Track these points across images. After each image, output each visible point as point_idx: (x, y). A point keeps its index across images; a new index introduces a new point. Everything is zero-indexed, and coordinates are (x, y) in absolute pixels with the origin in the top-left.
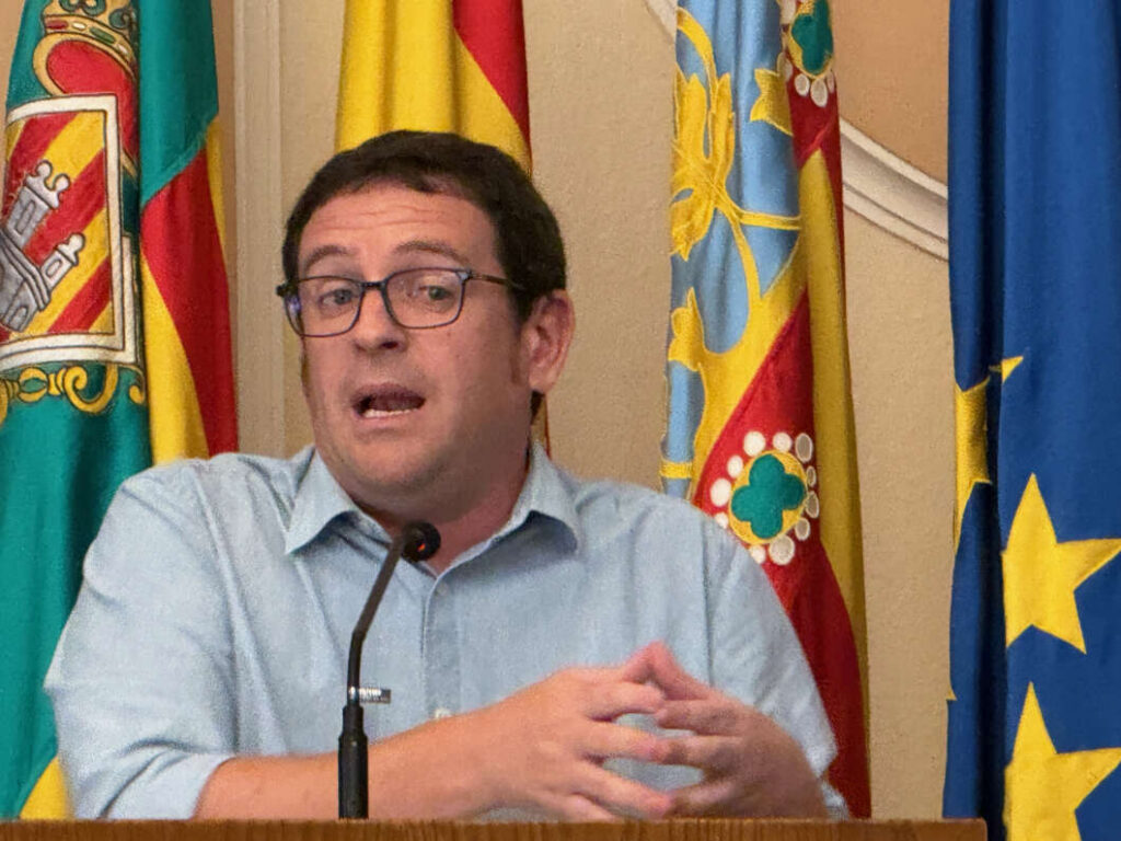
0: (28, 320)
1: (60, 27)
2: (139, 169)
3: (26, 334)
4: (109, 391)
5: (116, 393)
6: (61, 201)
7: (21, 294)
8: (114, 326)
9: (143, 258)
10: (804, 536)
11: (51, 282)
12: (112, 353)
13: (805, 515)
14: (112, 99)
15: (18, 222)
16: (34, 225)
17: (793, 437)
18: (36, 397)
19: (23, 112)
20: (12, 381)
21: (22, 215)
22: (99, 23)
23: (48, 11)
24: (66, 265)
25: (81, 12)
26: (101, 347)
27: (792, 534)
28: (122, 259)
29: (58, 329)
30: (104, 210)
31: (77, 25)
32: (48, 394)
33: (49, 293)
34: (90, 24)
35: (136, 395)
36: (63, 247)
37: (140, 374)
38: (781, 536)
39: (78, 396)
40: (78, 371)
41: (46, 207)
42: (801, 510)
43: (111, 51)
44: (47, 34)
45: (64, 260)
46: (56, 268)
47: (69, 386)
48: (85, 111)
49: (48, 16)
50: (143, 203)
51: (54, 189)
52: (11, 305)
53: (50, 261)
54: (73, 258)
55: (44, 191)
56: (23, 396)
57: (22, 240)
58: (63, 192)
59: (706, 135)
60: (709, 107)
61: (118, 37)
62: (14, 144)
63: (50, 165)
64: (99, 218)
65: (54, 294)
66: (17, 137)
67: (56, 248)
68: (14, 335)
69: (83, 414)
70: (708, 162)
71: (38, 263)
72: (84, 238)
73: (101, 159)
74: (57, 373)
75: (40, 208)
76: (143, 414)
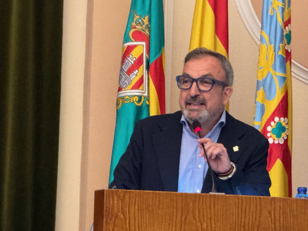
0: (127, 86)
1: (135, 28)
2: (149, 57)
3: (126, 89)
4: (142, 101)
5: (143, 102)
6: (134, 63)
7: (125, 81)
8: (144, 88)
9: (149, 75)
10: (285, 138)
11: (131, 79)
12: (143, 94)
13: (286, 134)
14: (145, 42)
15: (125, 66)
16: (128, 67)
17: (284, 118)
18: (128, 102)
19: (127, 44)
20: (123, 98)
21: (126, 65)
22: (143, 27)
23: (133, 24)
24: (135, 76)
25: (139, 25)
26: (141, 93)
27: (283, 138)
28: (146, 75)
29: (133, 88)
30: (143, 65)
31: (138, 27)
32: (130, 102)
33: (131, 81)
34: (141, 27)
35: (147, 103)
36: (134, 72)
37: (148, 98)
38: (281, 138)
39: (136, 102)
40: (136, 97)
41: (131, 64)
42: (285, 133)
43: (145, 33)
44: (132, 29)
45: (134, 75)
46: (133, 76)
47: (134, 100)
48: (140, 45)
49: (133, 25)
50: (150, 64)
51: (132, 60)
52: (123, 83)
53: (131, 75)
54: (136, 74)
55: (131, 61)
56: (125, 102)
57: (126, 70)
58: (135, 61)
59: (267, 56)
60: (268, 51)
61: (147, 30)
62: (124, 51)
63: (132, 55)
64: (141, 67)
65: (132, 81)
66: (125, 50)
67: (133, 72)
68: (123, 89)
69: (137, 106)
70: (267, 62)
71: (129, 75)
72: (138, 70)
73: (142, 55)
74: (132, 97)
75: (130, 64)
76: (148, 106)
